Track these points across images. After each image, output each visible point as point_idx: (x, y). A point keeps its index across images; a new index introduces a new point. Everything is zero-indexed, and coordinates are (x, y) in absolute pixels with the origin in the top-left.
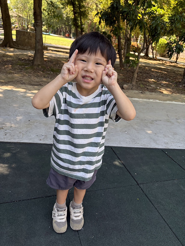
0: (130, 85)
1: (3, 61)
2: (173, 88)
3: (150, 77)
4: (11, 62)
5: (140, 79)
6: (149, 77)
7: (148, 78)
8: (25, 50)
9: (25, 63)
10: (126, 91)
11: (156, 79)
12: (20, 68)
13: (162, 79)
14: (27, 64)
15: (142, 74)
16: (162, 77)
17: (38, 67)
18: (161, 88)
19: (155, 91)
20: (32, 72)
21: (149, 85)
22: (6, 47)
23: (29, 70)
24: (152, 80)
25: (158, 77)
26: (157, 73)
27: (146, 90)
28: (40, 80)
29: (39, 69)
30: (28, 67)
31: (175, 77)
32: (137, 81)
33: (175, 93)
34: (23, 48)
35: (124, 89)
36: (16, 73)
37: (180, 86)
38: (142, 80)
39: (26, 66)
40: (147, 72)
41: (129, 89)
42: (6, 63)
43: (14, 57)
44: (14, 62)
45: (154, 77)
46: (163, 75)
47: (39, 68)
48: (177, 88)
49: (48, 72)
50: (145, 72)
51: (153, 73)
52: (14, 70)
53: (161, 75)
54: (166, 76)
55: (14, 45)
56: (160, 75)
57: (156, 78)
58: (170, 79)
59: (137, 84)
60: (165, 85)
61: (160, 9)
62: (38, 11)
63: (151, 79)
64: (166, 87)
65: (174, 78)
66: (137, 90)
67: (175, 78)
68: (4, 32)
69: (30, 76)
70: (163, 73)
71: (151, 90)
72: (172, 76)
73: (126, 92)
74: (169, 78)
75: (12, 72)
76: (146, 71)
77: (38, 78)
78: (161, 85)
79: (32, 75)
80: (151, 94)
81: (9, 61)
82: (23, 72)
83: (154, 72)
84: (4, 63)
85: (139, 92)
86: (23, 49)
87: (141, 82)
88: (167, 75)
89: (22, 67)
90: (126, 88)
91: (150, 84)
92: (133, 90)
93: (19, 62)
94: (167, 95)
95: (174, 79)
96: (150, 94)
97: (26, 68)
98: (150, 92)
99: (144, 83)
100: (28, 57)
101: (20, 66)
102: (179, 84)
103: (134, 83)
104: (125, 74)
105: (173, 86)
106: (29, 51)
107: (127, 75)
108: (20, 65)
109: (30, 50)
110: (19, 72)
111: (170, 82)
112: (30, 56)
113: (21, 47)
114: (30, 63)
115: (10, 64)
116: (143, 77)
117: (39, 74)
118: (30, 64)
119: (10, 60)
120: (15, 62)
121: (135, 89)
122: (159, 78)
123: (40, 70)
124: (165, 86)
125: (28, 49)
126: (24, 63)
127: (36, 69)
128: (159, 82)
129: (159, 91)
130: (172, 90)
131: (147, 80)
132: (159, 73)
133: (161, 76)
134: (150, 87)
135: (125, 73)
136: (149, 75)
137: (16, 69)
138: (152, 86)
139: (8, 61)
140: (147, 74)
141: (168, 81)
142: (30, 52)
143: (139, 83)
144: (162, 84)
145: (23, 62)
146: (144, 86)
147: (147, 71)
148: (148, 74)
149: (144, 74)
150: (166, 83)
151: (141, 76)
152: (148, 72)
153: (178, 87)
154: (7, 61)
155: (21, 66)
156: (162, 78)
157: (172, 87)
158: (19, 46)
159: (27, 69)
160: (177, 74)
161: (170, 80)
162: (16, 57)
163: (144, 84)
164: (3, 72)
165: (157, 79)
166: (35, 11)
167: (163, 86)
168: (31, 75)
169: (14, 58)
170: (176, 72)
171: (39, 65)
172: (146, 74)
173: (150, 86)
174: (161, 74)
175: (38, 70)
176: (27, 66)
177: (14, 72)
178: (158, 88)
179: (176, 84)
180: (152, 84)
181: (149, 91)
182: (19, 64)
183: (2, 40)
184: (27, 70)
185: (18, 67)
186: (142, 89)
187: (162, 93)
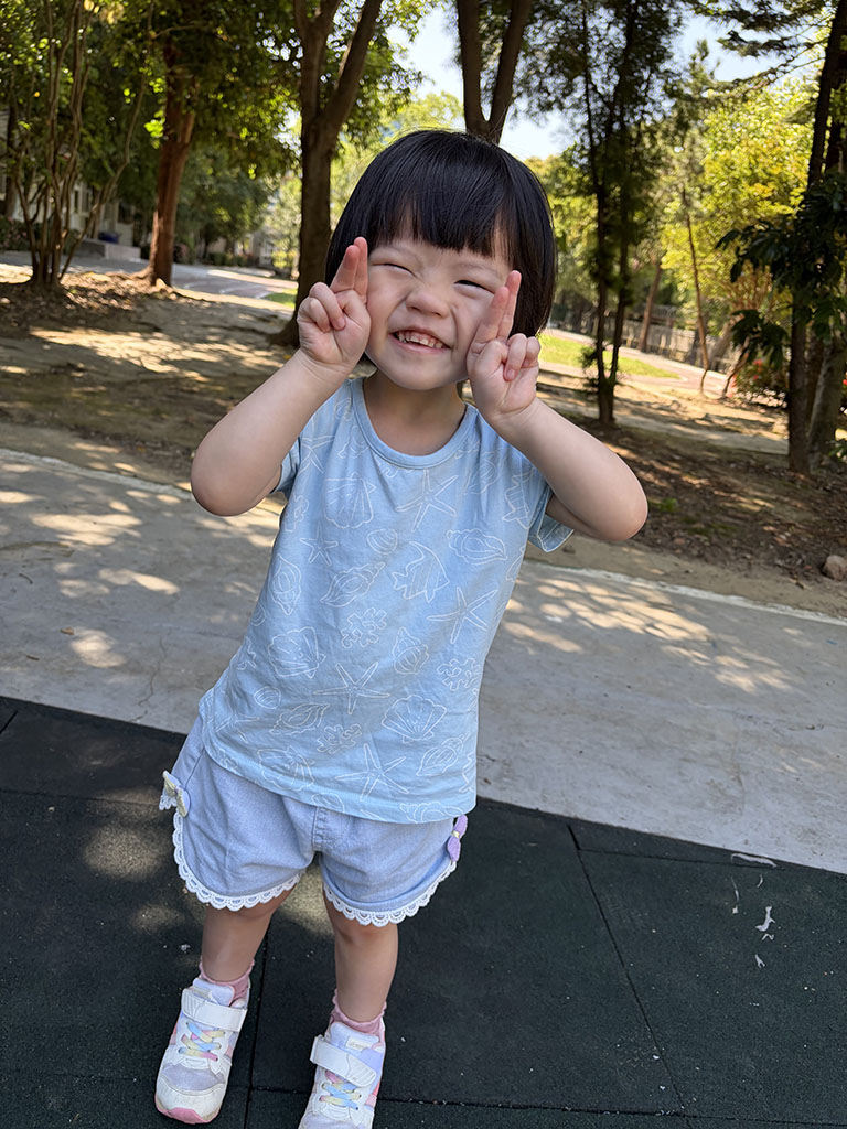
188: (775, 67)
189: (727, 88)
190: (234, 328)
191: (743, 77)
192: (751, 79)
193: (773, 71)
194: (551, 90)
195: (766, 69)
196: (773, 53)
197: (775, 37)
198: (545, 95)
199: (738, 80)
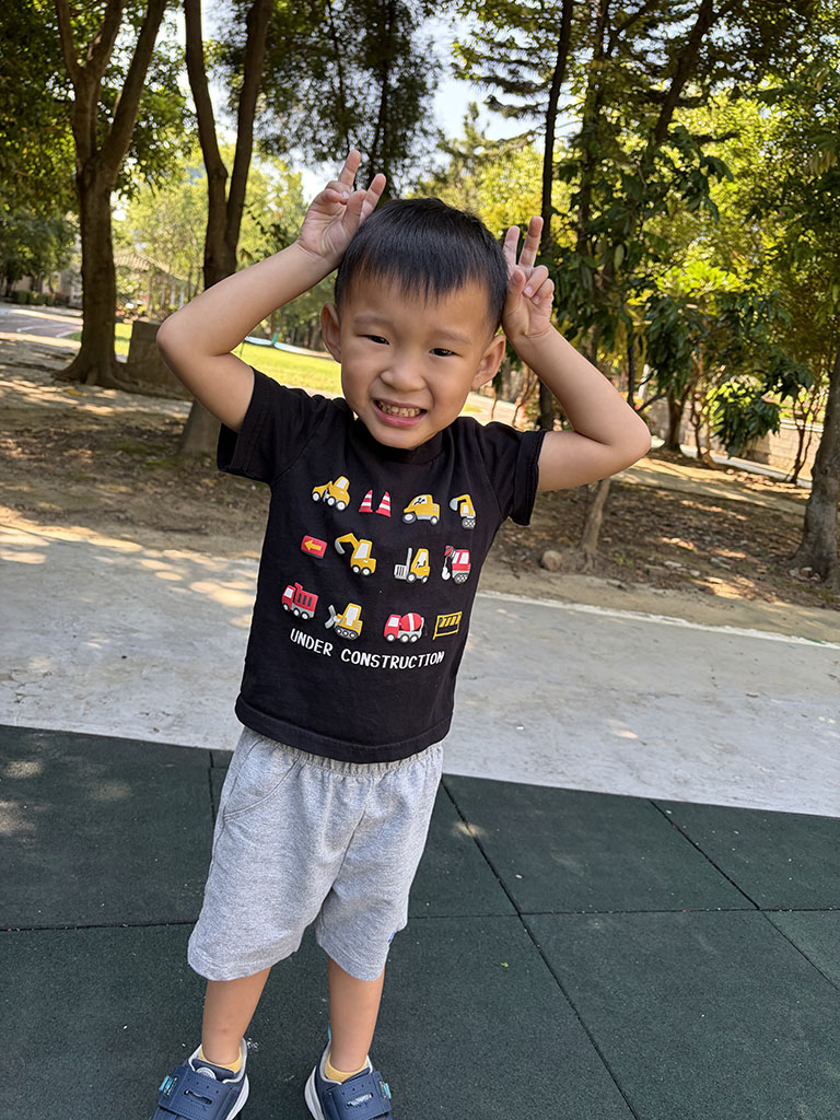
0: (572, 554)
1: (60, 434)
2: (762, 577)
3: (666, 529)
4: (92, 437)
5: (621, 536)
6: (662, 530)
7: (659, 534)
8: (157, 396)
9: (150, 444)
10: (554, 574)
11: (693, 540)
12: (126, 461)
13: (718, 540)
14: (154, 450)
15: (636, 517)
16: (718, 533)
17: (199, 464)
18: (707, 574)
19: (680, 584)
20: (171, 480)
21: (656, 558)
22: (83, 381)
23: (159, 471)
24: (675, 540)
25: (700, 532)
26: (700, 516)
27: (642, 577)
28: (198, 511)
29: (205, 470)
30: (158, 461)
31: (774, 538)
32: (607, 542)
33: (766, 600)
34: (153, 391)
35: (548, 569)
36: (102, 482)
37: (793, 572)
38: (630, 537)
39: (149, 454)
40: (657, 509)
41: (567, 570)
42: (73, 441)
43: (110, 422)
44: (106, 439)
45: (686, 529)
46: (726, 525)
47: (203, 466)
48: (777, 579)
49: (238, 486)
50: (650, 507)
51: (685, 514)
52: (98, 468)
53: (714, 524)
54: (740, 529)
55: (116, 377)
56: (710, 526)
57: (693, 537)
58: (754, 541)
59: (606, 553)
60: (728, 564)
61: (722, 270)
62: (223, 255)
63: (671, 538)
64: (731, 571)
65: (771, 540)
66: (603, 577)
67: (777, 542)
68: (84, 326)
69: (160, 494)
70: (726, 519)
71: (662, 580)
72: (767, 532)
73: (553, 580)
74: (748, 539)
75: (92, 475)
76: (654, 505)
77: (191, 504)
78: (710, 562)
79: (171, 493)
80: (661, 596)
81: (84, 433)
82: (133, 477)
83: (688, 512)
84: (64, 441)
85: (608, 583)
86: (150, 395)
87: (623, 546)
88: (742, 526)
89: (134, 460)
90: (555, 564)
91: (660, 556)
92: (585, 574)
93: (125, 441)
94: (731, 603)
95: (771, 545)
96: (655, 594)
97: (148, 464)
98: (658, 588)
99: (637, 550)
100: (165, 424)
101: (125, 455)
102: (789, 562)
103: (591, 547)
104: (558, 512)
105: (759, 570)
106: (175, 402)
107: (571, 517)
108: (127, 451)
109: (179, 399)
110: (120, 477)
111: (749, 553)
112: (176, 423)
113: (144, 386)
114: (168, 444)
115: (87, 446)
116: (638, 528)
117: (199, 488)
118: (166, 448)
119: (90, 431)
120: (108, 440)
121: (595, 571)
122: (709, 535)
123: (207, 475)
124: (727, 569)
125: (171, 394)
126: (145, 445)
127: (189, 470)
128: (704, 550)
129: (695, 586)
130: (756, 584)
131: (652, 540)
132: (709, 516)
133: (715, 530)
134: (660, 568)
135: (563, 510)
136: (666, 522)
137: (109, 467)
138: (667, 563)
139: (82, 435)
140: (656, 519)
141: (746, 549)
142: (179, 406)
143: (613, 550)
144: (713, 560)
145: (140, 440)
146: (635, 562)
147: (659, 506)
148: (660, 516)
149: (642, 516)
150: (731, 558)
151: (628, 524)
152: (665, 511)
153: (782, 576)
154: (78, 435)
155: (131, 456)
156: (719, 537)
157: (756, 575)
158: (137, 384)
159: (151, 467)
160: (788, 528)
161: (753, 544)
162: (118, 422)
163: (635, 554)
164: (55, 475)
165: (697, 540)
166: (209, 255)
167: (718, 567)
168: (167, 490)
169: (106, 425)
170: (786, 518)
171: (205, 455)
172: (653, 517)
173: (662, 565)
174: (720, 523)
175: (197, 473)
176: (154, 458)
177: (98, 477)
178: (696, 573)
179: (777, 562)
180: (673, 558)
181: (651, 581)
182: (125, 446)
183: (74, 358)
184: (152, 470)
185: (116, 458)
186: (622, 572)
187: (712, 593)
188: (533, 129)
189: (494, 146)
190: (20, 365)
191: (507, 138)
192: (513, 139)
193: (531, 133)
194: (324, 141)
195: (526, 131)
196: (529, 116)
197: (529, 101)
198: (320, 146)
199: (503, 140)
